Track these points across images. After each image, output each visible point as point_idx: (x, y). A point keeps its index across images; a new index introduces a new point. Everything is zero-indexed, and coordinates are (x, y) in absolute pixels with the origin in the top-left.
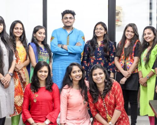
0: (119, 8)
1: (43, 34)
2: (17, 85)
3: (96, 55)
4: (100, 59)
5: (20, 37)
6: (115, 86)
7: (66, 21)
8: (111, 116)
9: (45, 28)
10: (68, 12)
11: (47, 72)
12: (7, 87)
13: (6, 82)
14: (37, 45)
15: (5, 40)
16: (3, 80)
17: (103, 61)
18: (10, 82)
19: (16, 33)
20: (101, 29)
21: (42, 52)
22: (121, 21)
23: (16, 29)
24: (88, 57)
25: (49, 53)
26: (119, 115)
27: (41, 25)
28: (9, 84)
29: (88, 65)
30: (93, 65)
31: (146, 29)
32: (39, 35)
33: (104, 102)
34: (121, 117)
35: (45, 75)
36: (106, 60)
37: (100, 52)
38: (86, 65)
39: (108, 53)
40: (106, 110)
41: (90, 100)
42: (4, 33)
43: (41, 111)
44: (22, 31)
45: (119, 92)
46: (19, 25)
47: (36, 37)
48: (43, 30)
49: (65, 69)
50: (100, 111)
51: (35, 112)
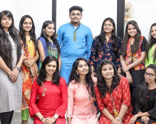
0: (128, 5)
1: (52, 29)
2: (27, 79)
3: (104, 51)
4: (109, 55)
5: (30, 31)
6: (123, 81)
7: (73, 17)
8: (118, 111)
9: (54, 23)
10: (76, 8)
11: (55, 66)
12: (15, 82)
13: (14, 76)
14: (47, 40)
15: (13, 35)
16: (11, 74)
17: (111, 56)
18: (17, 76)
19: (25, 27)
20: (109, 25)
21: (51, 47)
22: (130, 18)
23: (25, 24)
24: (96, 52)
25: (58, 48)
26: (126, 111)
27: (51, 20)
28: (16, 79)
29: (97, 60)
30: (102, 60)
31: (153, 25)
32: (49, 30)
33: (112, 97)
34: (128, 112)
35: (53, 69)
36: (114, 56)
37: (108, 47)
38: (95, 61)
39: (116, 49)
40: (114, 104)
41: (98, 95)
42: (13, 28)
43: (49, 105)
44: (31, 26)
45: (126, 88)
46: (28, 20)
47: (45, 32)
48: (52, 25)
49: (72, 65)
50: (107, 106)
51: (44, 106)
